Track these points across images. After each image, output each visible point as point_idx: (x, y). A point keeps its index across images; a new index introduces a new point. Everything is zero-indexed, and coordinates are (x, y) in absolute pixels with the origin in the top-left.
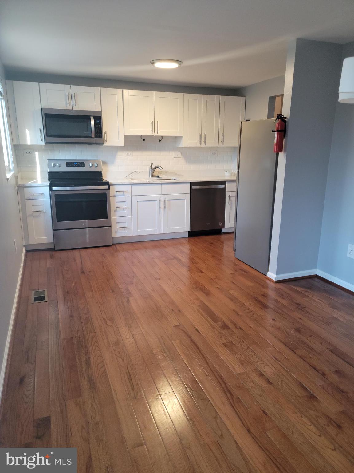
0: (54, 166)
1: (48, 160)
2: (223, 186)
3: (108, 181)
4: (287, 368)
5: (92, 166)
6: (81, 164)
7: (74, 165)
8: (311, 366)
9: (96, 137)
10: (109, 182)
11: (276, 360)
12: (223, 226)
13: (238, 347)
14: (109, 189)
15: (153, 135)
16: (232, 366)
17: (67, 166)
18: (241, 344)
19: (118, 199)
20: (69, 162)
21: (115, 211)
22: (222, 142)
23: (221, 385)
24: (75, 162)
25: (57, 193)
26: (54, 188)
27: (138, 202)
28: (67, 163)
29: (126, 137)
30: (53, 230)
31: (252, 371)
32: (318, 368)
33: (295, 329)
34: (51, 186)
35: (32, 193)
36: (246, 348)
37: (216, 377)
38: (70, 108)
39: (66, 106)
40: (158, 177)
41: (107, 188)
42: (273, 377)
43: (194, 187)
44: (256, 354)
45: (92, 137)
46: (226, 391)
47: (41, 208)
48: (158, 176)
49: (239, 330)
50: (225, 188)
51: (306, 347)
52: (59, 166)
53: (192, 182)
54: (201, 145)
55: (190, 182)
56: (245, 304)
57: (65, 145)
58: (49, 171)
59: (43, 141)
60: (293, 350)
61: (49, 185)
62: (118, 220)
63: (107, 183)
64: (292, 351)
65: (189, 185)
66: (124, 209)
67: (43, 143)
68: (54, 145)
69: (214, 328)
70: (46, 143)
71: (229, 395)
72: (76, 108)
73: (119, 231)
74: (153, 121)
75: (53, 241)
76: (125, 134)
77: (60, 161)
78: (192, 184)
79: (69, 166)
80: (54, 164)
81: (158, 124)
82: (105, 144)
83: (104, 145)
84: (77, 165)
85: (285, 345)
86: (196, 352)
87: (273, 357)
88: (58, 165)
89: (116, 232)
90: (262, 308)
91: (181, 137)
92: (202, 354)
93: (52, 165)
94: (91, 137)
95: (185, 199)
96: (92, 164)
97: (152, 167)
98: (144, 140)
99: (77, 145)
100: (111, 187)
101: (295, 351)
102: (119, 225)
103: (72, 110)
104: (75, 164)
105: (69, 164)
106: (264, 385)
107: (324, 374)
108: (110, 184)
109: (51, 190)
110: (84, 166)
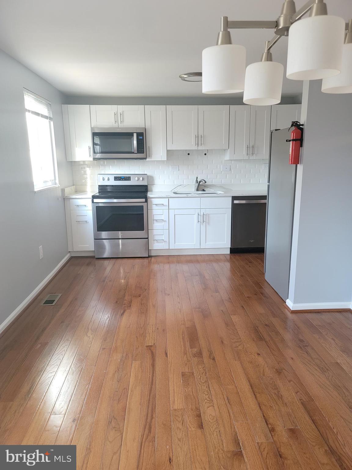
0: (103, 180)
1: (99, 174)
4: (233, 414)
5: (137, 180)
6: (128, 179)
7: (122, 180)
8: (264, 416)
9: (138, 152)
11: (227, 401)
13: (196, 379)
14: (146, 202)
16: (174, 399)
18: (201, 377)
20: (117, 177)
23: (147, 419)
24: (123, 177)
25: (98, 205)
26: (96, 200)
27: (176, 216)
28: (115, 177)
29: (169, 152)
30: (94, 239)
31: (192, 410)
32: (271, 421)
33: (276, 370)
34: (93, 198)
36: (203, 382)
37: (148, 408)
38: (116, 126)
39: (113, 125)
40: (203, 190)
42: (210, 421)
43: (235, 202)
44: (210, 390)
45: (135, 152)
46: (147, 427)
49: (212, 360)
51: (275, 393)
52: (108, 180)
53: (234, 196)
55: (232, 196)
56: (239, 332)
58: (99, 185)
60: (256, 394)
62: (156, 232)
63: (145, 197)
64: (254, 394)
65: (231, 199)
66: (161, 221)
67: (91, 159)
69: (185, 353)
70: (94, 159)
71: (147, 431)
72: (121, 125)
73: (155, 243)
75: (94, 250)
76: (168, 149)
77: (108, 176)
78: (234, 198)
79: (117, 180)
80: (103, 178)
83: (147, 160)
84: (124, 180)
85: (251, 386)
86: (148, 376)
87: (226, 399)
90: (255, 340)
92: (153, 380)
94: (133, 153)
95: (226, 214)
97: (197, 180)
98: (189, 154)
100: (149, 200)
101: (258, 395)
102: (157, 238)
105: (116, 179)
106: (192, 428)
107: (272, 430)
108: (148, 197)
109: (93, 202)
110: (130, 180)
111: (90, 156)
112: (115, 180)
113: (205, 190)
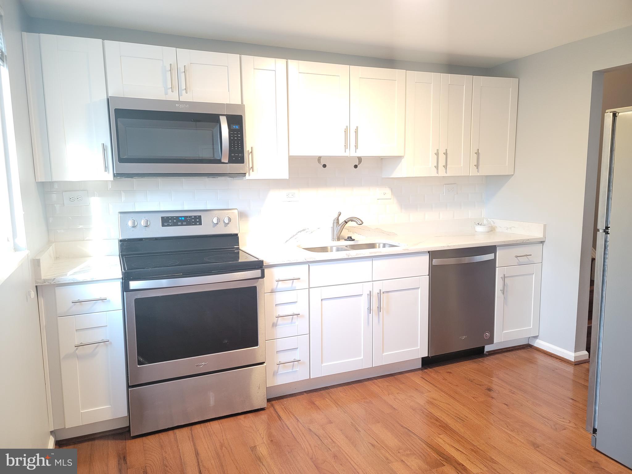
0: (134, 227)
1: (121, 213)
2: (490, 257)
3: (261, 258)
5: (217, 224)
6: (195, 220)
7: (179, 223)
9: (231, 161)
10: (262, 262)
12: (491, 341)
14: (263, 276)
15: (347, 154)
17: (163, 226)
19: (280, 298)
20: (168, 217)
21: (274, 325)
22: (477, 166)
24: (181, 217)
25: (140, 295)
26: (134, 285)
27: (324, 302)
28: (162, 218)
29: (293, 161)
30: (129, 387)
34: (127, 278)
35: (76, 299)
38: (173, 96)
39: (166, 94)
40: (350, 239)
41: (260, 276)
43: (435, 262)
45: (223, 161)
47: (99, 336)
48: (351, 237)
50: (494, 261)
52: (146, 226)
53: (432, 251)
54: (437, 173)
55: (429, 252)
57: (160, 180)
58: (121, 238)
59: (108, 173)
61: (121, 277)
62: (280, 344)
63: (259, 265)
65: (426, 258)
66: (292, 318)
67: (110, 176)
68: (135, 180)
70: (117, 175)
72: (186, 97)
73: (282, 370)
74: (347, 127)
75: (126, 414)
76: (290, 155)
77: (147, 216)
78: (433, 254)
79: (168, 225)
80: (134, 223)
81: (356, 132)
82: (249, 175)
83: (247, 177)
84: (185, 223)
88: (143, 223)
89: (275, 374)
91: (400, 158)
93: (130, 224)
94: (219, 162)
95: (418, 288)
96: (218, 220)
97: (338, 219)
98: (324, 166)
99: (184, 179)
100: (266, 271)
102: (283, 357)
103: (179, 102)
104: (182, 221)
105: (167, 221)
108: (264, 264)
109: (125, 288)
110: (201, 224)
111: (106, 168)
112: (163, 225)
113: (353, 238)
